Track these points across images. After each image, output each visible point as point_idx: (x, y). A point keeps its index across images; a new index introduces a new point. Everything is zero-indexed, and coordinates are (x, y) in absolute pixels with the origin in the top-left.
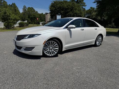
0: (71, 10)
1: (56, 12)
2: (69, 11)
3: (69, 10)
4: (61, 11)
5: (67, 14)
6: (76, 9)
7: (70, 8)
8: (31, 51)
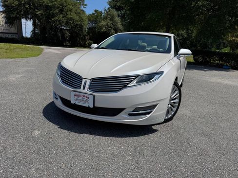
0: (61, 11)
1: (21, 11)
2: (57, 13)
3: (57, 11)
4: (36, 10)
5: (53, 19)
6: (71, 10)
7: (58, 8)
8: (148, 116)
